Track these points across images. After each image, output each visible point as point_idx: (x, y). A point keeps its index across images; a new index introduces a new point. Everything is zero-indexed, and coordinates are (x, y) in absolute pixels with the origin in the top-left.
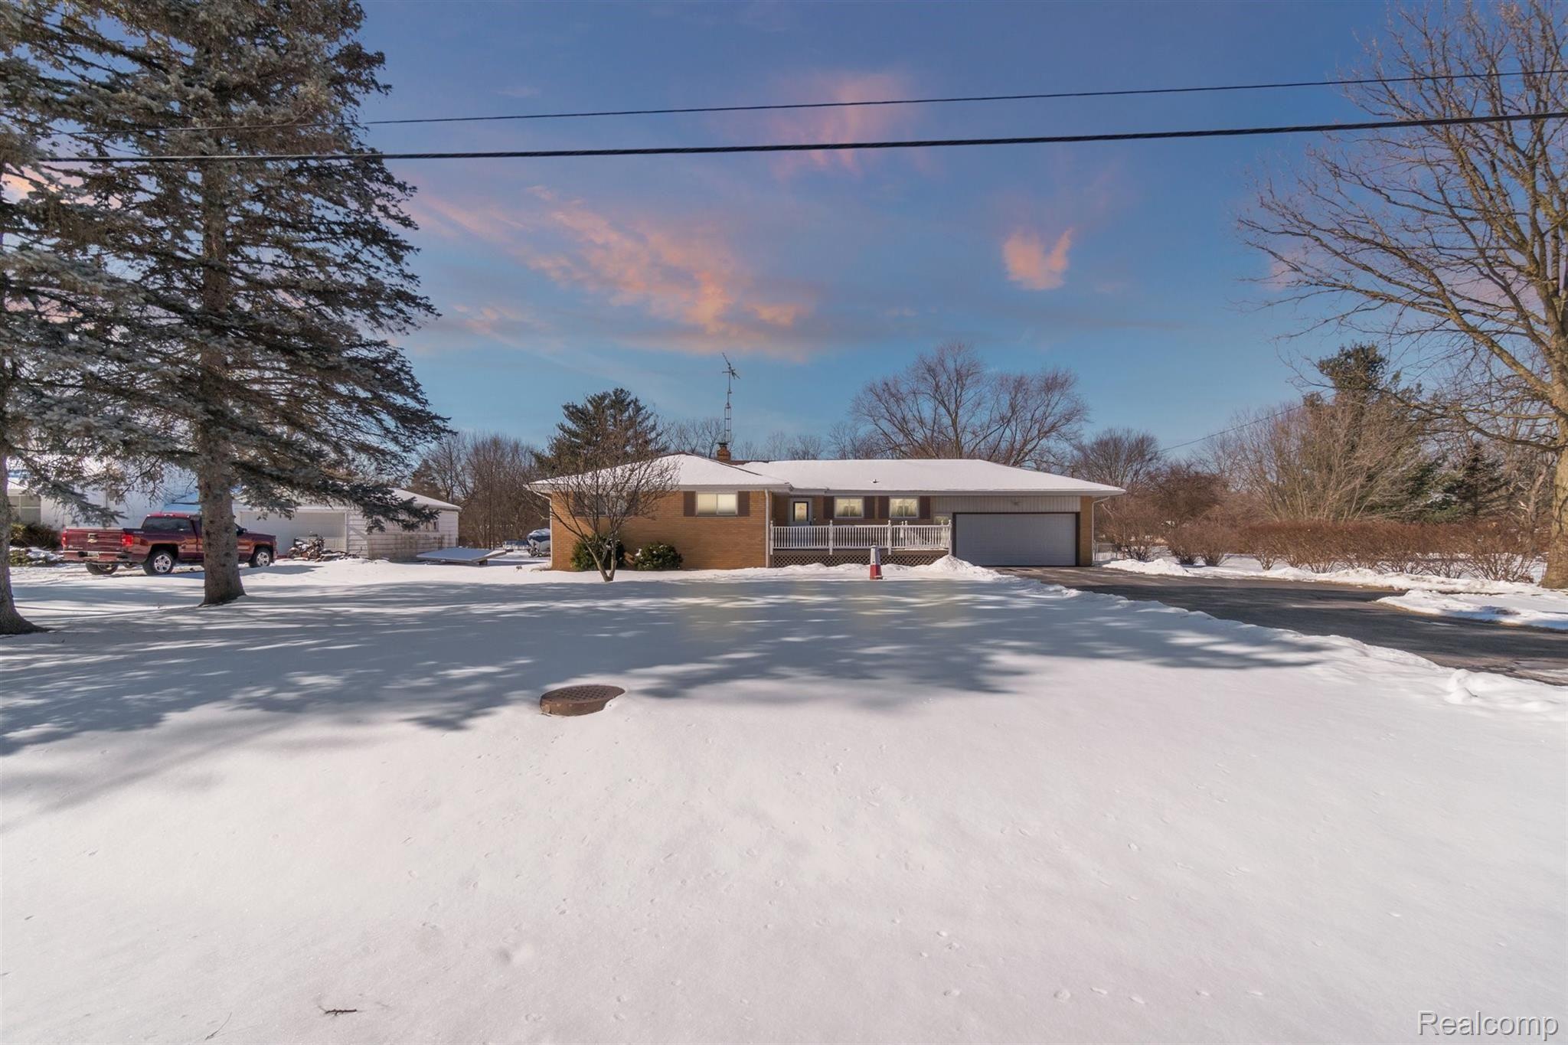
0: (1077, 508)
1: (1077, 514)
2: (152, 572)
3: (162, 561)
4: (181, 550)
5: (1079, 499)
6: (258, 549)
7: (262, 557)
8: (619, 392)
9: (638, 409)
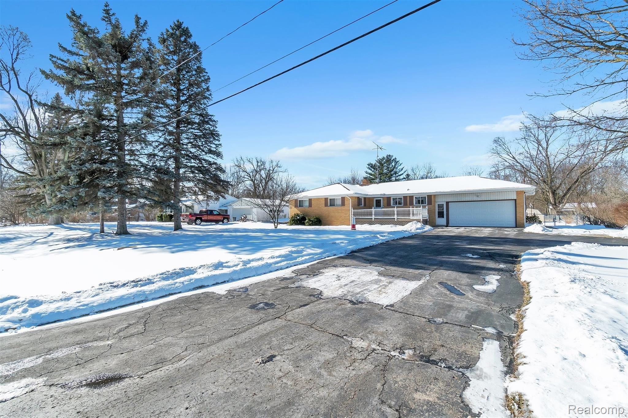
0: (515, 197)
1: (515, 200)
2: (196, 224)
3: (198, 221)
4: (203, 219)
5: (515, 193)
6: (224, 218)
7: (225, 221)
8: (389, 156)
9: (396, 162)
